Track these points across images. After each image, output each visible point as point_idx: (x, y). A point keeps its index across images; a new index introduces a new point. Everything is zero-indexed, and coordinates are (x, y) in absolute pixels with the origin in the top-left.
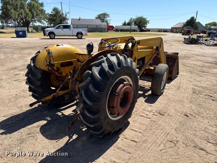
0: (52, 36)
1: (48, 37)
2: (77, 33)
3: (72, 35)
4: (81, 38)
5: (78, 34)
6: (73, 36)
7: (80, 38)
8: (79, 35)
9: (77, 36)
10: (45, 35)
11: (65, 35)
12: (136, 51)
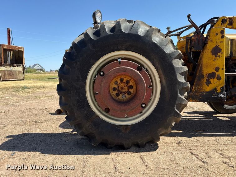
12: (217, 34)
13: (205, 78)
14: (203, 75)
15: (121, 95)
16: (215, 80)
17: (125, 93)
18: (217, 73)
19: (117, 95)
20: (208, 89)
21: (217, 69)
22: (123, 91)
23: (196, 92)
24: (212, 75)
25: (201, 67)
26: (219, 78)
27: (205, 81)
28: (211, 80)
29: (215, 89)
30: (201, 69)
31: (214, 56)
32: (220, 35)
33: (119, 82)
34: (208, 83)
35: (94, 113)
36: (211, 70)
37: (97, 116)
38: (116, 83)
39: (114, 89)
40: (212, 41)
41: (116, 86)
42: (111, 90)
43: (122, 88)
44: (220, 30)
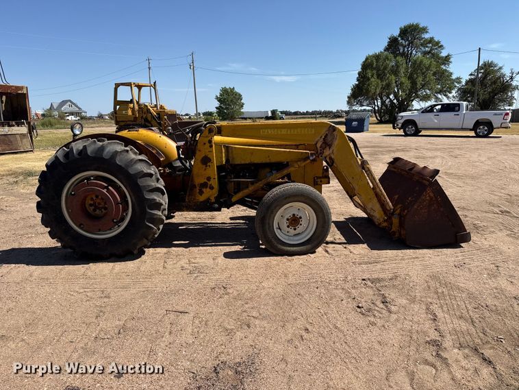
0: (411, 129)
1: (401, 132)
2: (478, 121)
3: (460, 127)
4: (486, 136)
5: (478, 124)
6: (463, 129)
7: (481, 134)
8: (481, 127)
9: (474, 129)
10: (394, 128)
11: (442, 126)
12: (205, 144)
13: (198, 188)
14: (195, 185)
15: (98, 211)
16: (208, 189)
17: (102, 208)
18: (209, 183)
19: (95, 210)
20: (202, 198)
21: (209, 179)
22: (101, 206)
23: (189, 202)
24: (204, 185)
25: (192, 177)
26: (212, 188)
27: (198, 191)
28: (204, 190)
29: (209, 199)
30: (192, 180)
31: (204, 166)
32: (208, 145)
33: (94, 198)
34: (201, 193)
35: (72, 228)
36: (203, 180)
37: (75, 231)
38: (92, 199)
39: (91, 205)
40: (200, 151)
41: (92, 202)
42: (87, 206)
43: (99, 204)
44: (207, 139)
